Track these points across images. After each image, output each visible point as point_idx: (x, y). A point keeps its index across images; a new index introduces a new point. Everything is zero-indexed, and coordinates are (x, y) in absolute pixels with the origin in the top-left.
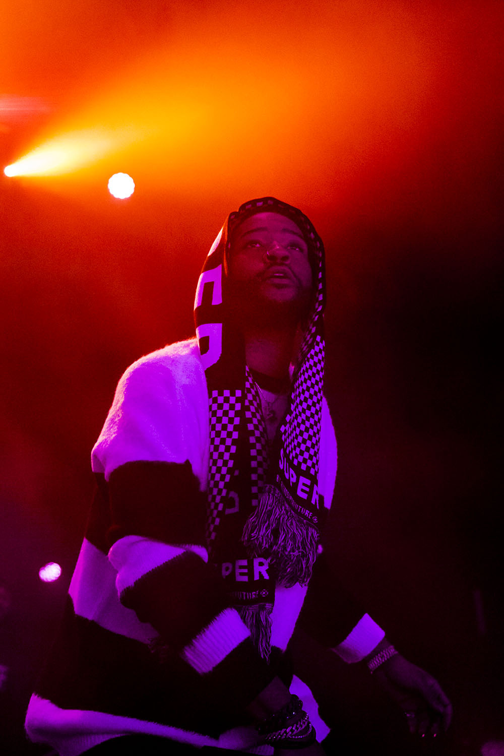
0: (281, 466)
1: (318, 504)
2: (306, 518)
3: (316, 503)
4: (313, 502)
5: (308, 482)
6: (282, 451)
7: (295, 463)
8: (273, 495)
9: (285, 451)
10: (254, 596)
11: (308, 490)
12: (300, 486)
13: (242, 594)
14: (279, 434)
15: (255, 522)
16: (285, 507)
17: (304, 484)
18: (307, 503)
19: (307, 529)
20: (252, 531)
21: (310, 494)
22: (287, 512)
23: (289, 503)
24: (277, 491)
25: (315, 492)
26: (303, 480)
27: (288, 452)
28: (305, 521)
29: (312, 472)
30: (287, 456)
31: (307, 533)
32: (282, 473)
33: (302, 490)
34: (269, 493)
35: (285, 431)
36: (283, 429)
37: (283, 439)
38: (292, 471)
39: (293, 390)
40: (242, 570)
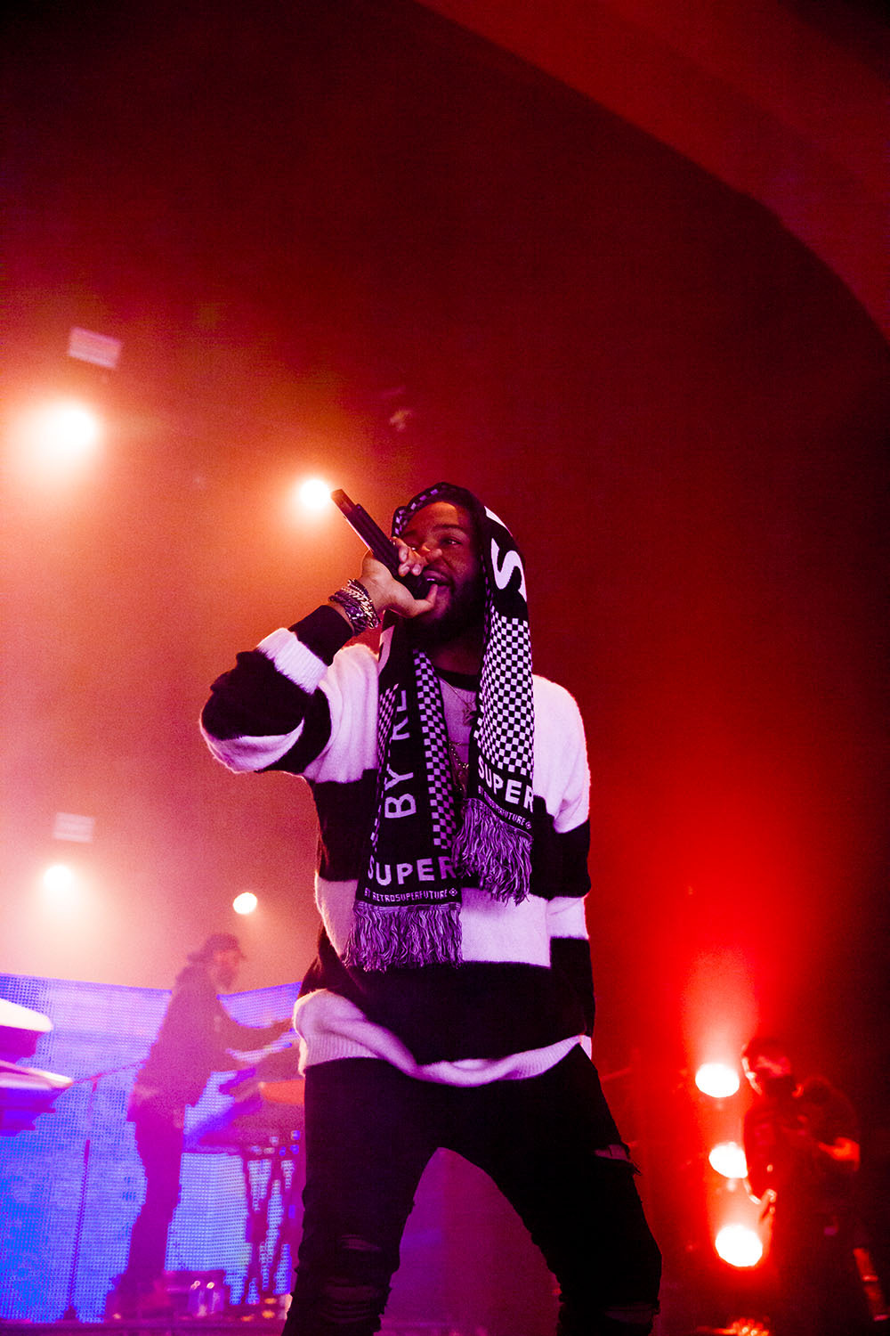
0: (482, 776)
1: (531, 807)
2: (517, 825)
3: (529, 806)
4: (526, 806)
5: (519, 785)
6: (480, 759)
7: (500, 766)
8: (478, 809)
9: (484, 757)
10: (442, 895)
11: (518, 793)
12: (509, 790)
13: (429, 894)
14: (473, 741)
15: (463, 840)
16: (493, 819)
17: (513, 788)
18: (518, 809)
19: (518, 840)
20: (462, 851)
21: (522, 798)
22: (495, 823)
23: (496, 812)
24: (481, 804)
25: (527, 793)
26: (511, 783)
27: (488, 757)
28: (516, 830)
29: (523, 772)
30: (487, 762)
31: (518, 844)
32: (483, 782)
33: (512, 795)
34: (473, 807)
35: (480, 737)
36: (476, 735)
37: (479, 745)
38: (496, 777)
39: (486, 652)
40: (427, 870)
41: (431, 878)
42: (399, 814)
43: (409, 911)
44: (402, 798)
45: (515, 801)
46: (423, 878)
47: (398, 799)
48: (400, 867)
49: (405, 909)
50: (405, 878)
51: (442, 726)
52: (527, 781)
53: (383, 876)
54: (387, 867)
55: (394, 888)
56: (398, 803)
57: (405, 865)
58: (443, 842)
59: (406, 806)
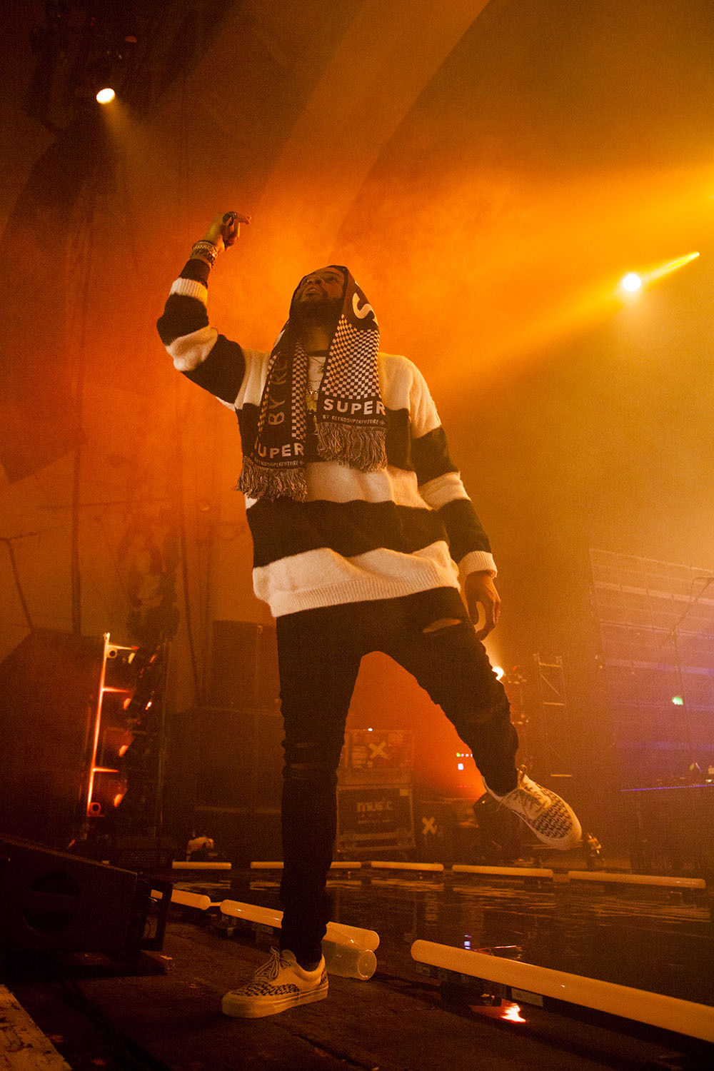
3: (380, 412)
4: (378, 413)
11: (372, 407)
13: (289, 463)
25: (377, 405)
40: (287, 451)
41: (289, 455)
42: (275, 423)
43: (275, 471)
44: (278, 415)
45: (370, 412)
46: (284, 455)
47: (276, 415)
48: (272, 450)
49: (272, 470)
50: (274, 455)
51: (305, 381)
52: (376, 399)
53: (262, 452)
54: (265, 448)
55: (267, 459)
56: (276, 418)
57: (275, 449)
58: (298, 436)
59: (279, 418)
